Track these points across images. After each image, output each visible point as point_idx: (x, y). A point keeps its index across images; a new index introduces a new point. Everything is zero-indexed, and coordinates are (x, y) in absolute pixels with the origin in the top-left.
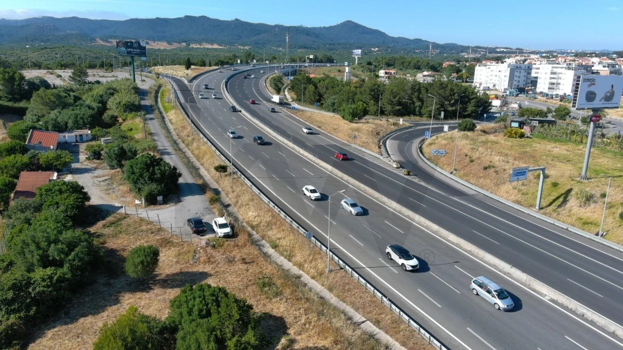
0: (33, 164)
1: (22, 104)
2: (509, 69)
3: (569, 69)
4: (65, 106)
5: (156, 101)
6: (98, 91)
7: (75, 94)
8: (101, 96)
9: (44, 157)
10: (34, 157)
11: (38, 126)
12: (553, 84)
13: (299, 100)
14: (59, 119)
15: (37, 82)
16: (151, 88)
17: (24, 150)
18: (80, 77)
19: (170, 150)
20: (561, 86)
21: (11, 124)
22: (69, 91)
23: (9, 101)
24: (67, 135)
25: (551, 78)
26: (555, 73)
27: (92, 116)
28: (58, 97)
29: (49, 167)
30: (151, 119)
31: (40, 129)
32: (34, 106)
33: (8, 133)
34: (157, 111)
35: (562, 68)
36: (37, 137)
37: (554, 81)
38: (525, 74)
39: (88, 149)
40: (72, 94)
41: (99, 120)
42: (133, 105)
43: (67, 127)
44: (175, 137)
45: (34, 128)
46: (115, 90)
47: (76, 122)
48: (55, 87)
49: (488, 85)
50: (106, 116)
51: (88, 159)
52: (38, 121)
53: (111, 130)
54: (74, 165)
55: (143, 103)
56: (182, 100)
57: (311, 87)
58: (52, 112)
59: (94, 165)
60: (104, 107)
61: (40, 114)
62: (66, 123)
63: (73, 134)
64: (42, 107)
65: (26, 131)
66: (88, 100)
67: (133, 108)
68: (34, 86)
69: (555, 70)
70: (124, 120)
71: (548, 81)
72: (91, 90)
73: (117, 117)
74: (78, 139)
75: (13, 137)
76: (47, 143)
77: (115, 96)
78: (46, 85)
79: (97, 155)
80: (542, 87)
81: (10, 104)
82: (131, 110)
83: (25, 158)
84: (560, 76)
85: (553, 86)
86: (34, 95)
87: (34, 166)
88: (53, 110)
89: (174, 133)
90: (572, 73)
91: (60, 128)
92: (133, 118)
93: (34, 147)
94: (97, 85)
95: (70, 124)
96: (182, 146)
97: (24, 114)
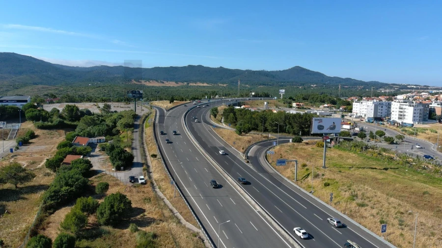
0: (74, 152)
1: (75, 123)
2: (374, 105)
3: (410, 106)
4: (95, 124)
5: (143, 122)
6: (115, 116)
7: (102, 118)
8: (115, 120)
9: (79, 148)
10: (74, 149)
11: (80, 135)
12: (401, 115)
13: (226, 122)
14: (91, 131)
15: (85, 111)
16: (144, 115)
17: (71, 145)
18: (107, 109)
19: (138, 147)
20: (406, 117)
21: (68, 133)
22: (100, 116)
23: (69, 121)
24: (93, 139)
25: (399, 112)
26: (402, 109)
27: (107, 130)
28: (93, 120)
29: (80, 154)
30: (136, 132)
31: (81, 136)
32: (80, 124)
33: (66, 138)
34: (141, 128)
35: (406, 105)
36: (79, 140)
37: (401, 113)
38: (386, 108)
39: (100, 146)
40: (100, 118)
41: (110, 132)
42: (129, 124)
43: (94, 135)
44: (144, 141)
45: (78, 135)
46: (122, 116)
47: (99, 133)
48: (93, 115)
49: (361, 115)
50: (114, 130)
51: (100, 151)
52: (81, 132)
53: (114, 137)
54: (92, 153)
55: (136, 123)
56: (157, 122)
57: (232, 115)
58: (89, 128)
59: (101, 154)
60: (115, 126)
61: (83, 128)
62: (94, 133)
63: (96, 138)
64: (84, 125)
65: (75, 137)
66: (109, 122)
67: (128, 126)
68: (83, 114)
69: (402, 106)
70: (123, 132)
71: (398, 113)
72: (112, 116)
73: (119, 130)
74: (99, 141)
75: (68, 139)
76: (83, 142)
77: (122, 120)
78: (89, 113)
79: (103, 149)
80: (394, 117)
81: (69, 123)
82: (127, 127)
83: (71, 149)
84: (405, 110)
85: (401, 116)
86: (81, 119)
87: (74, 153)
88: (89, 126)
89: (144, 138)
90: (412, 108)
91: (90, 135)
92: (127, 131)
93: (76, 144)
94: (114, 113)
95: (96, 134)
96: (145, 145)
97: (76, 128)
